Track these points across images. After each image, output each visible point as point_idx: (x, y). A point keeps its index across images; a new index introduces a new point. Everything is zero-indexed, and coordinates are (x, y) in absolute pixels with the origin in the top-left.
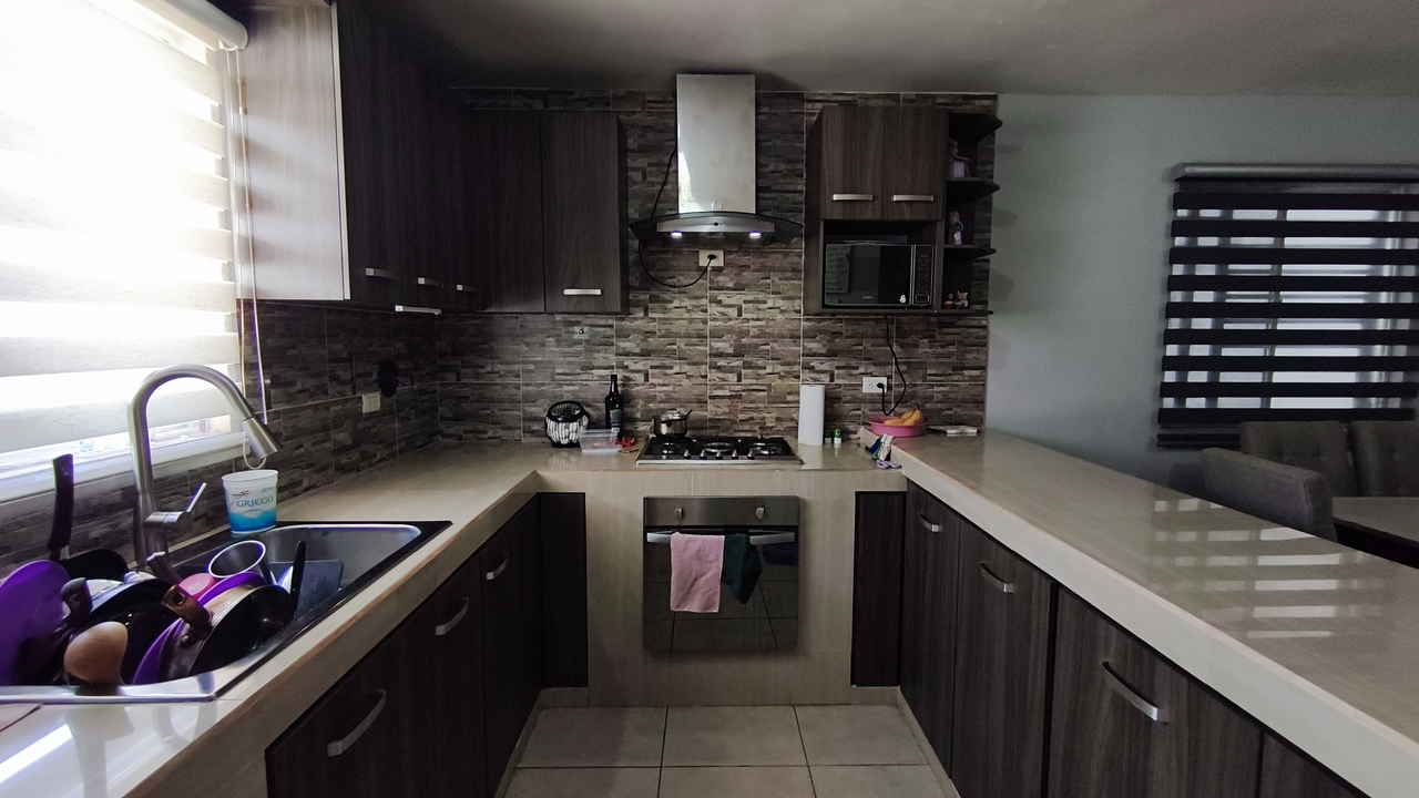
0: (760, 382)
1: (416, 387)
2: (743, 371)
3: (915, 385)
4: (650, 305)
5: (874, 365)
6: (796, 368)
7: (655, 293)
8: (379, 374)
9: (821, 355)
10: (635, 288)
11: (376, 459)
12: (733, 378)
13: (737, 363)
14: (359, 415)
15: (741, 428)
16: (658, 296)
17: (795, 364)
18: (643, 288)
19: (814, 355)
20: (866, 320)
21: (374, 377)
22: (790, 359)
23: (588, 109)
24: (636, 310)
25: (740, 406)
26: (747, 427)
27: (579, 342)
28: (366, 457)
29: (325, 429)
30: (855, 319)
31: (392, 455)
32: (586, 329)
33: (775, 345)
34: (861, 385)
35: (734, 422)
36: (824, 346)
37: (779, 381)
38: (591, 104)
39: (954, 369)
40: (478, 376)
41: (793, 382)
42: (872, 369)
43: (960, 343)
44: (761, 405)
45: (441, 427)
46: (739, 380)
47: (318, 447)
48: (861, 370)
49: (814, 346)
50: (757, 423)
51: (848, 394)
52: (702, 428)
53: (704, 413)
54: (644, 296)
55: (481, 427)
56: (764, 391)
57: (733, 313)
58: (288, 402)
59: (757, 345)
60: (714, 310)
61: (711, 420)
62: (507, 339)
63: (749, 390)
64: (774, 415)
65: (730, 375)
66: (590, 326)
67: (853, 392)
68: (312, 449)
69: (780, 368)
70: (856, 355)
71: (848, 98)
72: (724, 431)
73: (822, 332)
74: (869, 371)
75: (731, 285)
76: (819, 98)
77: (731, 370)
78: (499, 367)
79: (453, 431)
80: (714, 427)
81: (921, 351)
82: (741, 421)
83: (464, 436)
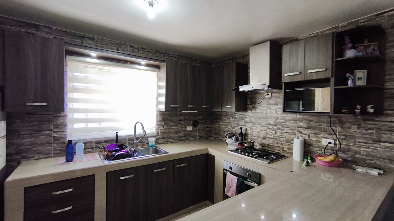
0: (283, 135)
1: (205, 126)
2: (277, 130)
3: (349, 145)
4: (252, 109)
5: (328, 134)
6: (295, 131)
7: (253, 106)
8: (193, 123)
9: (304, 128)
10: (249, 104)
11: (190, 140)
12: (274, 132)
13: (275, 127)
14: (186, 131)
15: (276, 149)
16: (254, 107)
17: (294, 130)
18: (251, 104)
19: (302, 128)
20: (323, 116)
21: (191, 123)
22: (293, 128)
23: (240, 60)
24: (249, 110)
25: (276, 142)
26: (278, 149)
27: (236, 118)
28: (187, 139)
29: (177, 133)
30: (318, 116)
31: (196, 140)
32: (238, 115)
33: (287, 123)
34: (321, 141)
35: (274, 147)
36: (306, 125)
37: (289, 135)
38: (241, 58)
39: (374, 141)
40: (219, 125)
41: (293, 136)
42: (327, 136)
43: (377, 129)
44: (283, 143)
45: (213, 135)
46: (276, 133)
47: (174, 136)
48: (322, 135)
49: (302, 124)
50: (281, 149)
51: (316, 144)
52: (265, 147)
53: (265, 142)
54: (251, 107)
55: (219, 136)
56: (284, 138)
57: (274, 112)
58: (168, 127)
59: (281, 123)
60: (269, 111)
61: (267, 144)
62: (224, 116)
63: (279, 137)
64: (287, 147)
65: (273, 131)
66: (239, 114)
67: (318, 144)
68: (173, 136)
69: (289, 131)
70: (320, 129)
71: (315, 35)
72: (271, 149)
73: (305, 119)
74: (325, 136)
75: (273, 103)
76: (303, 38)
77: (273, 130)
78: (222, 123)
79: (214, 136)
80: (267, 147)
81: (352, 130)
82: (276, 147)
83: (216, 138)
